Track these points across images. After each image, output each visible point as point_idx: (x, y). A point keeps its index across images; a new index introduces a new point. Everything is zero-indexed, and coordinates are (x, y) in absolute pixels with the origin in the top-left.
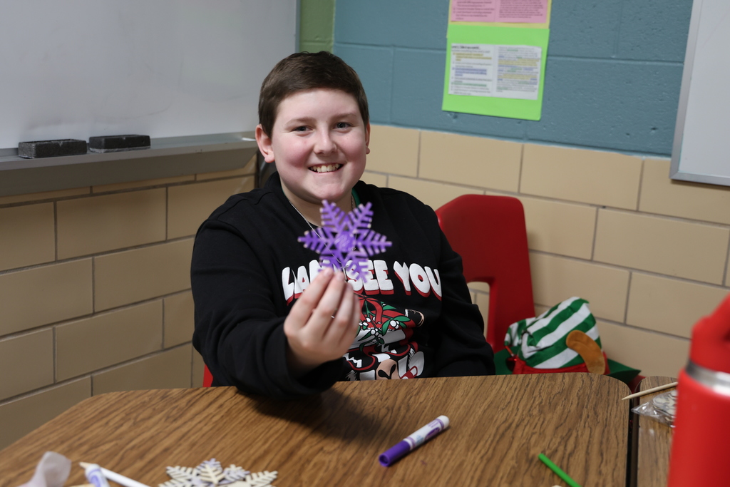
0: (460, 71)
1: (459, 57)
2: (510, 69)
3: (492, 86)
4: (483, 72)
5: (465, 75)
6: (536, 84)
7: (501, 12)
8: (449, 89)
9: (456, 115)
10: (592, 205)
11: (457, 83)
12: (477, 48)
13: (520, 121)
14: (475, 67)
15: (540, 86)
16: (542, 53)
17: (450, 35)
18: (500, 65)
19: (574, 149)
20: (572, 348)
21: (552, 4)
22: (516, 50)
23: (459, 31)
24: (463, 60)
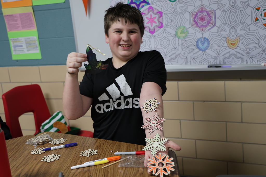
0: (15, 47)
1: (13, 42)
2: (29, 44)
3: (25, 50)
4: (22, 46)
5: (17, 48)
6: (37, 48)
7: (22, 27)
8: (13, 53)
9: (17, 61)
10: (62, 82)
11: (15, 50)
12: (18, 39)
13: (36, 60)
14: (19, 45)
15: (39, 48)
16: (37, 38)
17: (9, 36)
18: (26, 43)
19: (53, 66)
20: (55, 127)
21: (36, 23)
22: (29, 38)
23: (11, 34)
24: (15, 43)
